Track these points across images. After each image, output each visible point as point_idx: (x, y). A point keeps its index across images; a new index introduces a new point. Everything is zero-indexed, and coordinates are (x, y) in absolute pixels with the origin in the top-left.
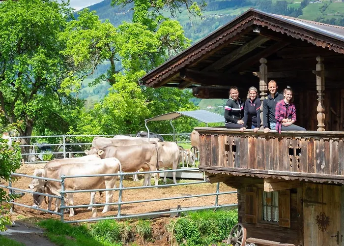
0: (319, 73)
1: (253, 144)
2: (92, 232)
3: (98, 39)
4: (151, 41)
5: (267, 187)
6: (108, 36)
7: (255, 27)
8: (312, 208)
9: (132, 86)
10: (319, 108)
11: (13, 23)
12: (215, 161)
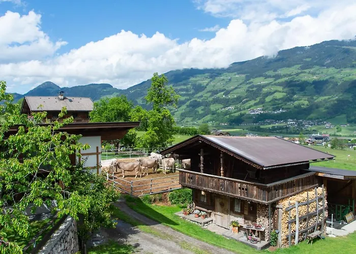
0: (222, 157)
1: (198, 178)
2: (142, 200)
3: (142, 116)
4: (159, 117)
5: (203, 193)
6: (145, 115)
7: (200, 140)
8: (218, 200)
9: (153, 132)
10: (222, 169)
11: (113, 110)
12: (185, 182)
